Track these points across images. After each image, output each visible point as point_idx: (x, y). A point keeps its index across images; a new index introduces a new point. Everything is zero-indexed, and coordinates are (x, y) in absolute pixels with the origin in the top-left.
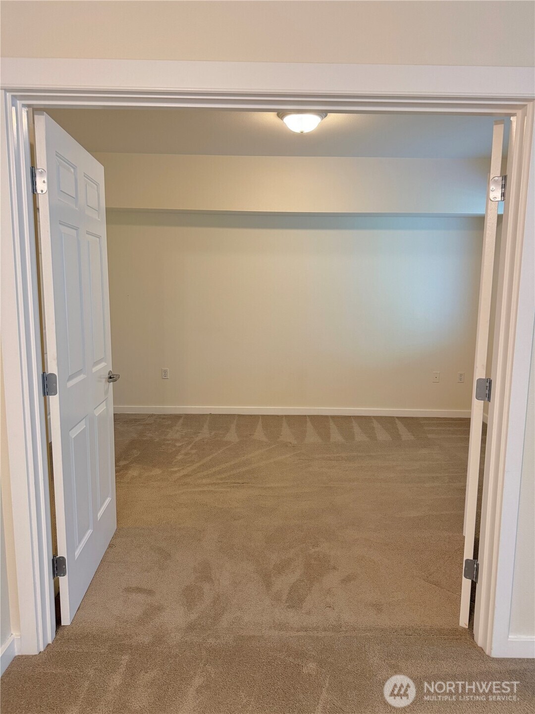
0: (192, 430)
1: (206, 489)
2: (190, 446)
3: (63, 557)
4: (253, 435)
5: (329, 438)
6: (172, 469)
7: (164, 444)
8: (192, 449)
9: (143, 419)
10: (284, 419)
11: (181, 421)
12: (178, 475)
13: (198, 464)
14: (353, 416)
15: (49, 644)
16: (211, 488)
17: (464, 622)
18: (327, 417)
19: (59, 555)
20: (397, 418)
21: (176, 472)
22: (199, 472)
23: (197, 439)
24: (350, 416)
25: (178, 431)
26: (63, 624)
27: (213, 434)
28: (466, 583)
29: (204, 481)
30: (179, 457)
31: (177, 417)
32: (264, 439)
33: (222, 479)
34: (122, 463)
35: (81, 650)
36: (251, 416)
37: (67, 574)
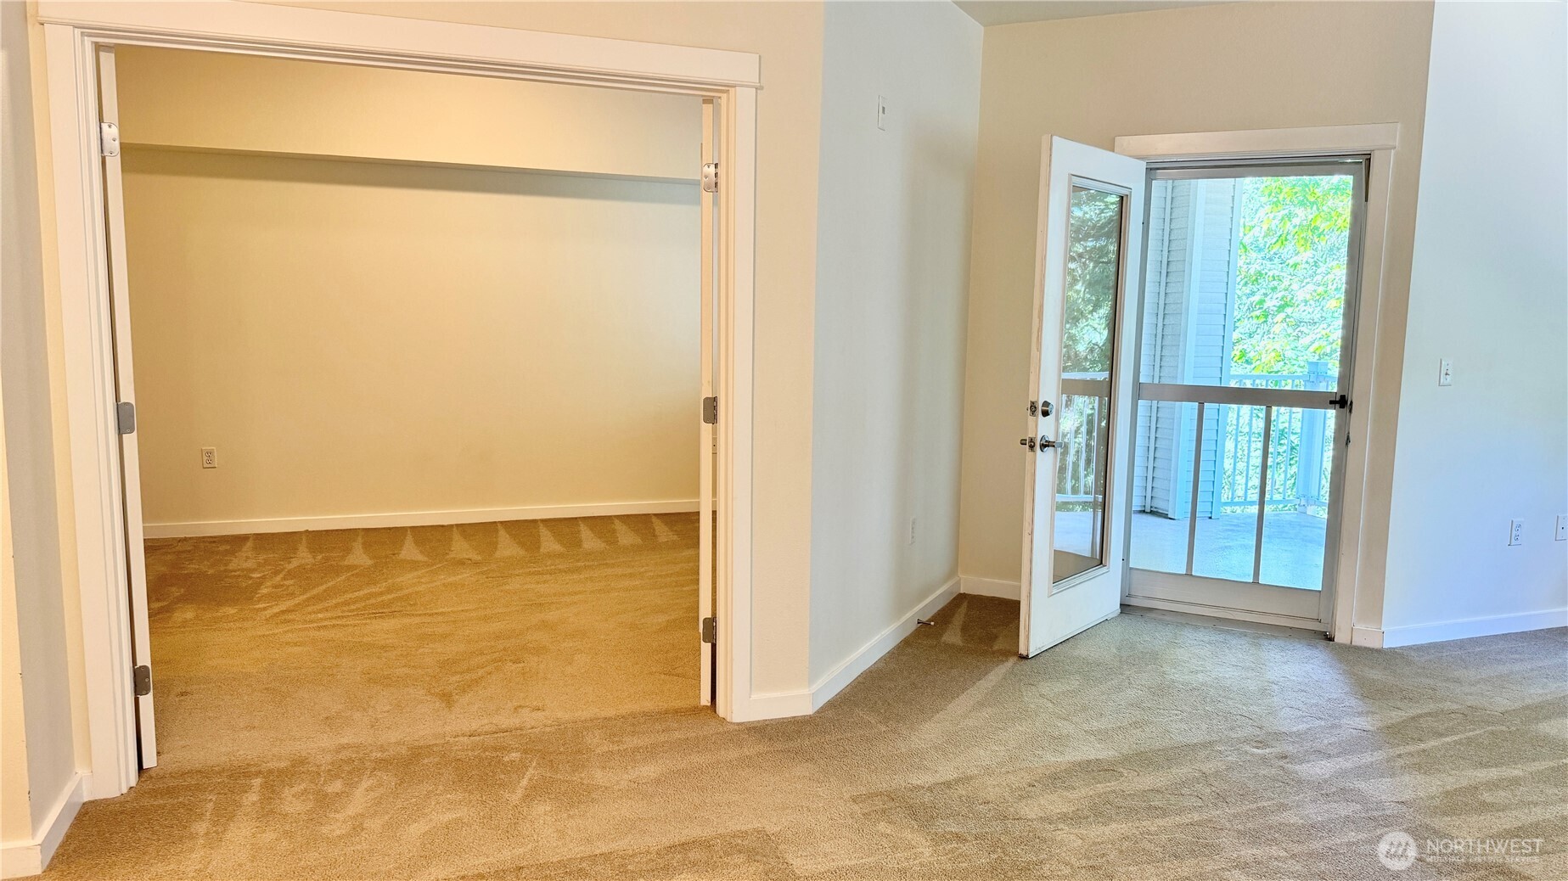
0: (276, 555)
1: (325, 623)
2: (281, 576)
3: (145, 666)
4: (398, 554)
5: (539, 548)
6: (257, 606)
7: (226, 577)
8: (284, 579)
9: (171, 545)
10: (455, 529)
11: (250, 544)
12: (269, 613)
13: (302, 598)
14: (580, 518)
15: (131, 788)
16: (334, 622)
17: (705, 699)
18: (534, 521)
19: (139, 664)
20: (655, 515)
21: (265, 609)
22: (307, 606)
23: (291, 566)
24: (576, 518)
25: (248, 558)
26: (145, 767)
27: (319, 557)
28: (706, 648)
29: (320, 616)
30: (264, 591)
31: (242, 539)
32: (421, 558)
33: (350, 611)
34: (156, 605)
35: (186, 783)
36: (390, 529)
37: (152, 691)
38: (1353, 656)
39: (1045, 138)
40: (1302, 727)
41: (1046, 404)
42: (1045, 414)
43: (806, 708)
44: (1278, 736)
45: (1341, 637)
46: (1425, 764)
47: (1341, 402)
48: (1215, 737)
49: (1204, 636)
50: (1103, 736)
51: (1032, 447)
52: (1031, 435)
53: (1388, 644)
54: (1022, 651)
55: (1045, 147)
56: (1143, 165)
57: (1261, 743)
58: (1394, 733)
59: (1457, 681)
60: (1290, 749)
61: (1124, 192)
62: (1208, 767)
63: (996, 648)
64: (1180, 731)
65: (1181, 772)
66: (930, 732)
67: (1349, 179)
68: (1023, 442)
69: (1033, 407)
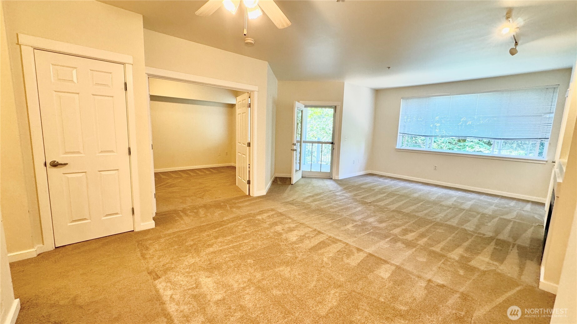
17: (248, 194)
28: (248, 185)
38: (336, 181)
39: (294, 101)
40: (334, 189)
41: (295, 144)
42: (295, 145)
43: (265, 194)
44: (332, 190)
45: (333, 178)
46: (350, 192)
47: (332, 143)
48: (324, 191)
49: (315, 179)
50: (309, 193)
51: (293, 151)
52: (293, 148)
53: (339, 179)
54: (292, 183)
55: (294, 102)
56: (304, 106)
57: (330, 192)
58: (345, 189)
59: (350, 182)
60: (334, 192)
61: (302, 110)
62: (325, 195)
63: (287, 183)
64: (319, 191)
65: (322, 196)
66: (285, 195)
67: (333, 109)
68: (291, 150)
69: (293, 144)
